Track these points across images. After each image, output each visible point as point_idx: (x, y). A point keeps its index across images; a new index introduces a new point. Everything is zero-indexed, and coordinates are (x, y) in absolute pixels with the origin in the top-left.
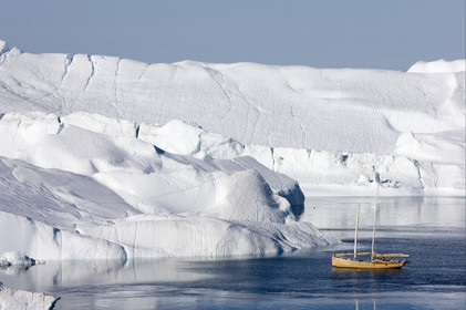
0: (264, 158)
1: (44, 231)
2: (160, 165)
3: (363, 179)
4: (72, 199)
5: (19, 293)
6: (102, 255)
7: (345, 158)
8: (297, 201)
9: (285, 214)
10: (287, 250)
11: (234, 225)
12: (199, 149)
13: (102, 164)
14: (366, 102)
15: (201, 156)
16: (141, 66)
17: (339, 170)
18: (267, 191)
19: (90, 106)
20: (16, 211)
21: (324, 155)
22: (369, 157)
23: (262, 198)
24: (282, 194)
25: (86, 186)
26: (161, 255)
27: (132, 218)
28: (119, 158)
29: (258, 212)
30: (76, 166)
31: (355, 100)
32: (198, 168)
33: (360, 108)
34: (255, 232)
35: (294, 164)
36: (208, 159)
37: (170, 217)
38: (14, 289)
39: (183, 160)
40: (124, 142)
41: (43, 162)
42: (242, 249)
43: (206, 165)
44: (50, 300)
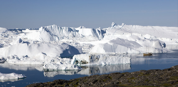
0: (160, 39)
1: (129, 49)
2: (145, 40)
3: (174, 42)
4: (133, 45)
5: (126, 57)
6: (137, 52)
7: (172, 39)
8: (165, 45)
9: (163, 47)
10: (163, 52)
11: (156, 49)
13: (137, 40)
14: (175, 31)
15: (151, 39)
16: (143, 27)
17: (171, 41)
18: (160, 44)
19: (136, 32)
20: (125, 46)
21: (169, 39)
22: (175, 39)
23: (160, 45)
24: (162, 44)
25: (135, 43)
27: (141, 47)
28: (139, 39)
29: (159, 47)
30: (133, 40)
31: (173, 31)
32: (150, 40)
33: (174, 32)
34: (159, 49)
35: (164, 40)
36: (152, 39)
38: (125, 57)
39: (148, 39)
40: (140, 37)
41: (129, 40)
42: (157, 52)
43: (152, 40)
44: (130, 58)
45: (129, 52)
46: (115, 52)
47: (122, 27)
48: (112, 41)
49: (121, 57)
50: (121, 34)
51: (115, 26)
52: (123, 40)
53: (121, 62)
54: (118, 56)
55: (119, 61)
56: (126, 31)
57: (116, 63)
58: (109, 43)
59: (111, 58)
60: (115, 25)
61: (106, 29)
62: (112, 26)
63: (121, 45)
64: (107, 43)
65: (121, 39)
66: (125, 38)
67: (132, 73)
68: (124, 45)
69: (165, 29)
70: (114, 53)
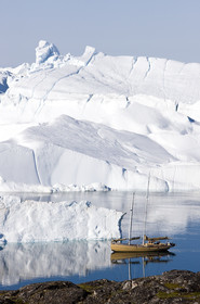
1: (117, 170)
4: (135, 150)
5: (101, 209)
13: (154, 128)
19: (148, 91)
20: (99, 157)
25: (143, 142)
27: (173, 163)
28: (165, 124)
30: (138, 129)
38: (98, 207)
40: (169, 114)
41: (117, 126)
44: (120, 214)
45: (117, 183)
46: (49, 183)
47: (83, 64)
48: (34, 132)
49: (77, 207)
50: (80, 99)
51: (51, 60)
52: (86, 127)
53: (78, 234)
54: (63, 203)
55: (69, 225)
56: (102, 85)
57: (53, 235)
58: (22, 142)
59: (28, 213)
60: (50, 54)
61: (9, 74)
62: (38, 59)
63: (77, 149)
64: (10, 141)
65: (77, 122)
66: (96, 120)
67: (125, 286)
68: (94, 153)
70: (47, 190)
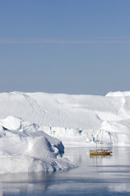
0: (48, 132)
2: (5, 134)
3: (88, 140)
7: (81, 131)
8: (61, 149)
9: (57, 154)
10: (57, 169)
11: (35, 159)
12: (20, 128)
14: (89, 108)
15: (21, 130)
17: (78, 136)
18: (49, 145)
21: (72, 130)
22: (90, 131)
23: (47, 147)
24: (55, 146)
26: (5, 172)
29: (45, 154)
31: (84, 108)
32: (20, 135)
33: (86, 110)
34: (44, 162)
35: (60, 134)
37: (9, 156)
39: (14, 132)
42: (39, 169)
43: (23, 134)
69: (62, 101)
